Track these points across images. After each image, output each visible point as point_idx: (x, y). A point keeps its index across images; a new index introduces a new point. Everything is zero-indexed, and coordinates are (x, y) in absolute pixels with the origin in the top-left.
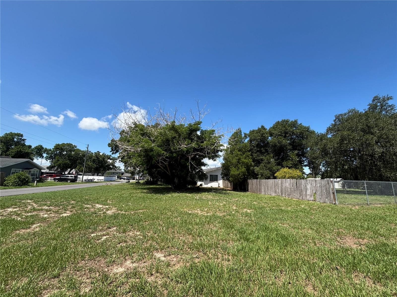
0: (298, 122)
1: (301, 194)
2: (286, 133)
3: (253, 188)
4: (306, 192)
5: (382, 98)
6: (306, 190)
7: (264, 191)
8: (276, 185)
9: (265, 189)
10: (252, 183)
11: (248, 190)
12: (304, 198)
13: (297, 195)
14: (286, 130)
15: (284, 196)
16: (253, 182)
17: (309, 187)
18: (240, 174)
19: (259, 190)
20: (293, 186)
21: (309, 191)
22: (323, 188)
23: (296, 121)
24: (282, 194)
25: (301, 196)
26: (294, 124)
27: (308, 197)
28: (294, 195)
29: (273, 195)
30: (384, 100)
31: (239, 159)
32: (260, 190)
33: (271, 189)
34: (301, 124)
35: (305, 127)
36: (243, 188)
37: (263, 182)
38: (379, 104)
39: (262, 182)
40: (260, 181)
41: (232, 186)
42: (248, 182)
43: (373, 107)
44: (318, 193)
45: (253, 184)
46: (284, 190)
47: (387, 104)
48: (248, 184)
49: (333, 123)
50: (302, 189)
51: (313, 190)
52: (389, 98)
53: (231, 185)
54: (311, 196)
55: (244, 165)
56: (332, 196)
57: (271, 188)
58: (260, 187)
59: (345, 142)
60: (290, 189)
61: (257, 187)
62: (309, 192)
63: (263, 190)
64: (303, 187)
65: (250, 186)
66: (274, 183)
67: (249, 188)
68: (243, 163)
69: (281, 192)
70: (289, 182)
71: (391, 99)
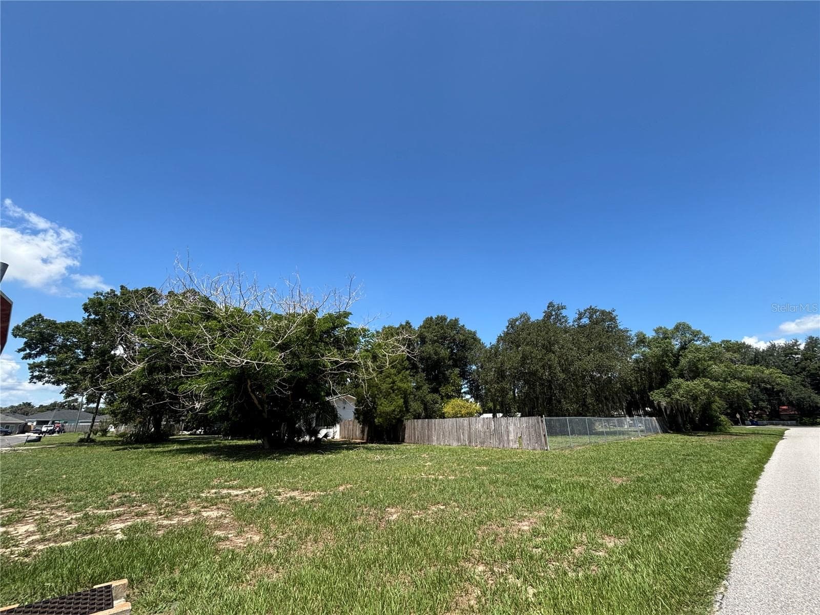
0: (460, 322)
1: (500, 440)
2: (445, 338)
3: (415, 434)
4: (508, 436)
5: (556, 306)
6: (508, 432)
7: (437, 439)
8: (459, 428)
9: (438, 435)
10: (413, 427)
11: (404, 438)
12: (505, 445)
13: (495, 443)
14: (445, 333)
15: (474, 445)
16: (414, 424)
17: (511, 428)
18: (394, 411)
19: (426, 438)
20: (488, 429)
21: (512, 435)
22: (531, 430)
23: (456, 320)
24: (470, 442)
25: (501, 443)
26: (454, 324)
27: (511, 444)
28: (491, 443)
29: (455, 444)
30: (558, 309)
31: (394, 382)
32: (429, 438)
33: (449, 435)
34: (464, 325)
35: (471, 332)
36: (392, 436)
37: (435, 424)
38: (554, 313)
39: (433, 425)
40: (429, 422)
41: (366, 434)
42: (405, 424)
43: (548, 316)
44: (525, 437)
45: (414, 429)
46: (473, 436)
47: (561, 314)
48: (405, 428)
49: (506, 330)
50: (502, 432)
51: (517, 433)
52: (563, 308)
53: (363, 432)
54: (515, 442)
55: (401, 394)
56: (543, 440)
57: (449, 433)
58: (430, 432)
59: (528, 362)
60: (484, 434)
61: (424, 433)
62: (512, 437)
63: (435, 438)
64: (503, 428)
65: (407, 432)
66: (455, 424)
67: (406, 436)
68: (399, 389)
69: (468, 440)
70: (481, 421)
71: (565, 308)
